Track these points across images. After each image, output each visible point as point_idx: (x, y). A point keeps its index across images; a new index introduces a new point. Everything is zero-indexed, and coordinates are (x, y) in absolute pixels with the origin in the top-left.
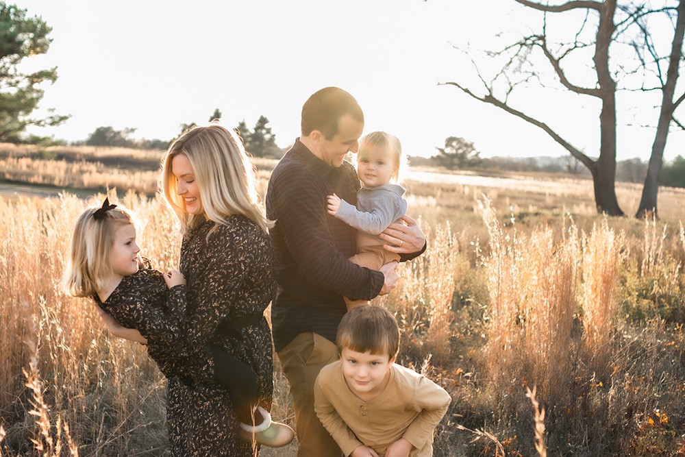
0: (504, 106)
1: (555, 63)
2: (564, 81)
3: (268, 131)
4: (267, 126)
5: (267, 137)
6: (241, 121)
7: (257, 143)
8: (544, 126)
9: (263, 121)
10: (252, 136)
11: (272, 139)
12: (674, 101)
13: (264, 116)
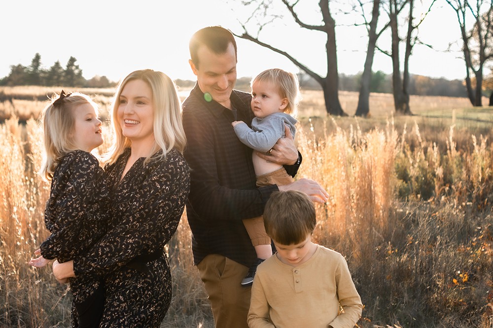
0: (256, 41)
1: (291, 8)
2: (297, 21)
3: (77, 67)
4: (76, 64)
5: (76, 72)
6: (56, 61)
7: (69, 77)
8: (285, 54)
9: (72, 60)
10: (65, 71)
11: (80, 73)
12: (377, 32)
13: (73, 57)
